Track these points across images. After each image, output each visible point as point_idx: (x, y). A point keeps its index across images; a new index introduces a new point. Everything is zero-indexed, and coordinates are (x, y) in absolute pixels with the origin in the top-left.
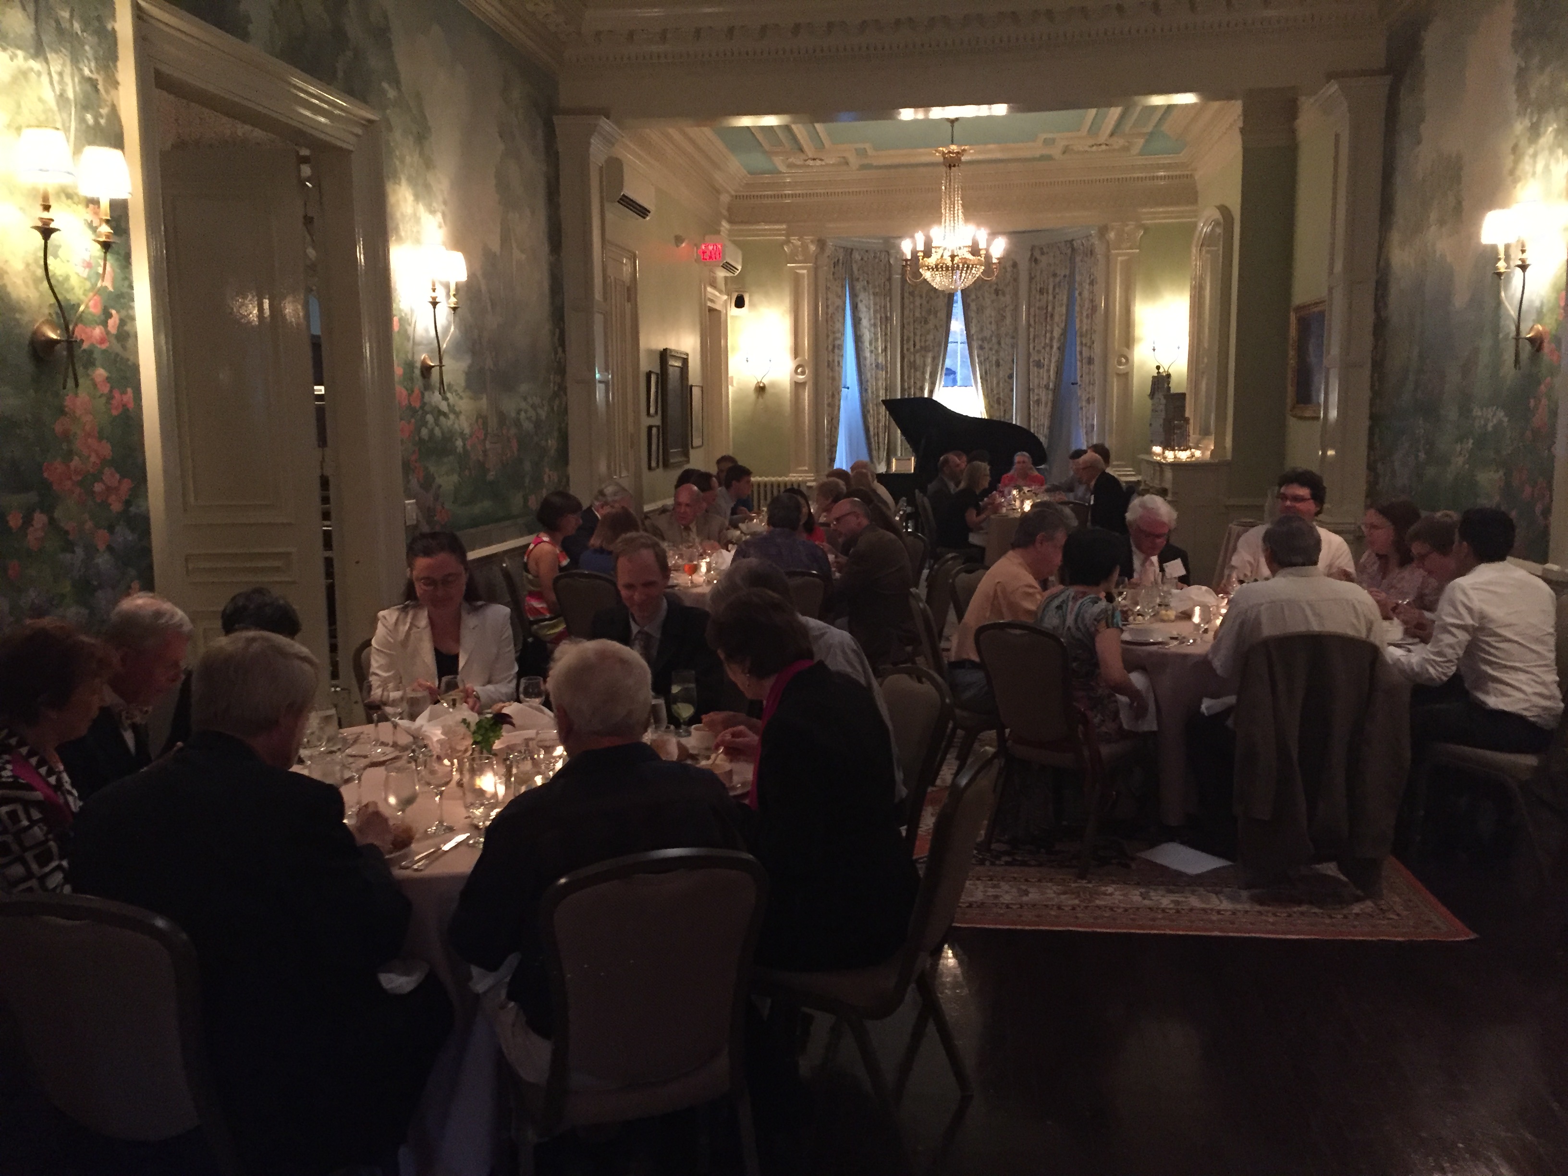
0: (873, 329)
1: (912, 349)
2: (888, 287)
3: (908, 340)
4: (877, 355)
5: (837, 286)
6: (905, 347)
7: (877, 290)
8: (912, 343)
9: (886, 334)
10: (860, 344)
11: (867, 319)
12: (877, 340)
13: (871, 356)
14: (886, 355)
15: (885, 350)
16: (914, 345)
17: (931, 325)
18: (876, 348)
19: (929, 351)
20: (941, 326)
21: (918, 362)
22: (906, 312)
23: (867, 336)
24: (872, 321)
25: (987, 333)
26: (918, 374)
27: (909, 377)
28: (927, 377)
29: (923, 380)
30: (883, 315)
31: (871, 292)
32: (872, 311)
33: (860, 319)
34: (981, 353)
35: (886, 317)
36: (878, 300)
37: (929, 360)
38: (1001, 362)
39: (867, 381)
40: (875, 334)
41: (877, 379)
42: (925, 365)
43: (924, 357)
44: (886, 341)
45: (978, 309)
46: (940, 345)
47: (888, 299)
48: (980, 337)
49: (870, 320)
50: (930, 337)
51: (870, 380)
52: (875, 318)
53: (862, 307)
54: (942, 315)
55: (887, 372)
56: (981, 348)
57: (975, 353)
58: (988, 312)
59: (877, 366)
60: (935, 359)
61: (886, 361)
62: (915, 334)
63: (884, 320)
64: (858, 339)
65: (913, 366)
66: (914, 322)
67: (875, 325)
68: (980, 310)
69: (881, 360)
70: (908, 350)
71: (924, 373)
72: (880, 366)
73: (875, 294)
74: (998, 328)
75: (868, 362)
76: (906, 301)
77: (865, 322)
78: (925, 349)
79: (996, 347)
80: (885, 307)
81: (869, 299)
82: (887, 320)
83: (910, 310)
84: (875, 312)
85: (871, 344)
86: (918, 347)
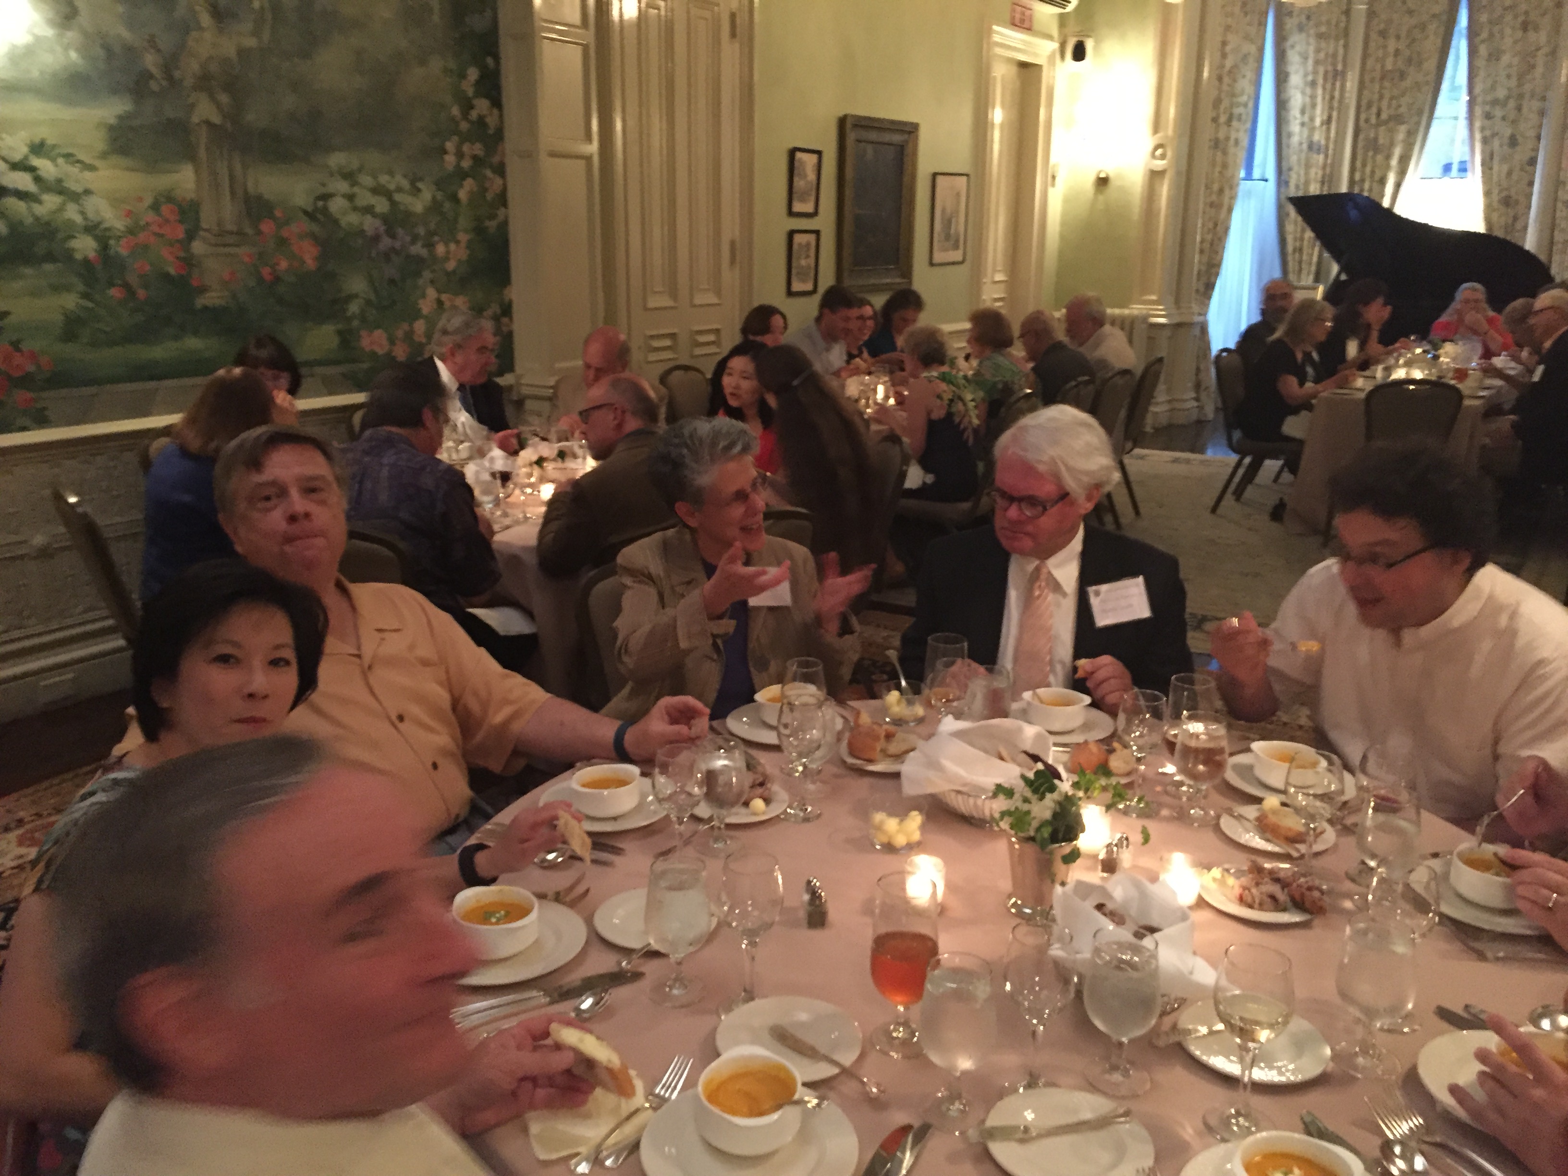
0: (1308, 91)
1: (1373, 120)
2: (1343, 25)
3: (1369, 106)
4: (1312, 129)
5: (1249, 24)
6: (1363, 116)
7: (1323, 29)
8: (1374, 110)
9: (1332, 98)
10: (1283, 113)
11: (1301, 72)
12: (1314, 106)
13: (1301, 132)
14: (1328, 130)
15: (1328, 121)
16: (1378, 114)
17: (1408, 83)
18: (1312, 119)
19: (1403, 123)
20: (1427, 83)
21: (1381, 141)
22: (1370, 63)
23: (1297, 99)
24: (1310, 78)
25: (1501, 93)
26: (1380, 158)
27: (1364, 165)
28: (1394, 162)
29: (1388, 167)
30: (1330, 68)
31: (1312, 32)
32: (1310, 62)
33: (1287, 75)
34: (1488, 123)
35: (1336, 70)
36: (1323, 45)
37: (1401, 136)
38: (1520, 139)
39: (1290, 169)
40: (1313, 97)
41: (1308, 166)
42: (1392, 145)
43: (1392, 132)
44: (1331, 108)
45: (1490, 55)
46: (1420, 113)
47: (1342, 42)
48: (1489, 98)
49: (1306, 75)
50: (1404, 101)
51: (1296, 168)
52: (1315, 72)
53: (1293, 58)
54: (1431, 65)
55: (1326, 156)
56: (1488, 116)
57: (1478, 124)
58: (1506, 59)
59: (1311, 146)
60: (1411, 134)
61: (1328, 138)
62: (1381, 97)
63: (1330, 75)
64: (1281, 105)
65: (1374, 146)
66: (1382, 78)
67: (1313, 84)
68: (1494, 56)
69: (1318, 137)
70: (1367, 121)
71: (1388, 157)
72: (1315, 147)
73: (1320, 36)
74: (1520, 85)
75: (1295, 140)
76: (1372, 45)
77: (1296, 79)
78: (1398, 119)
79: (1512, 115)
80: (1335, 55)
81: (1308, 44)
82: (1336, 76)
83: (1377, 60)
84: (1317, 62)
85: (1303, 112)
86: (1384, 116)
